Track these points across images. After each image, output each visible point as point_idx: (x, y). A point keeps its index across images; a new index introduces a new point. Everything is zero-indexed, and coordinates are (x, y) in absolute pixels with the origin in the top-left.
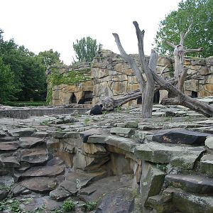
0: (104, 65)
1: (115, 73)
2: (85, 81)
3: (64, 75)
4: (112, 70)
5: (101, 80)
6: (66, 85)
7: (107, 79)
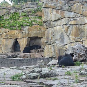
0: (59, 5)
1: (72, 14)
2: (31, 24)
3: (5, 17)
4: (69, 10)
5: (56, 23)
6: (7, 30)
7: (63, 21)
